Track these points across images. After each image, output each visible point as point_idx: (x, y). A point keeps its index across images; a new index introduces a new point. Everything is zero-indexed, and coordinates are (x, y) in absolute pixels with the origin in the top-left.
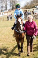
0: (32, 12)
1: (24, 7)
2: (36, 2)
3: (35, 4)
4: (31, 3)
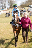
0: (27, 10)
1: (20, 6)
4: (26, 3)
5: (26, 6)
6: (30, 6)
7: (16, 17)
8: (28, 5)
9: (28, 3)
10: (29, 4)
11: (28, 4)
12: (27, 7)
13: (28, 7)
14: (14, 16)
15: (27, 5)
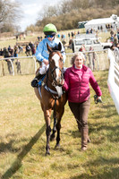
0: (67, 44)
1: (37, 25)
2: (84, 7)
3: (77, 13)
4: (64, 12)
5: (63, 24)
6: (82, 26)
7: (57, 64)
8: (74, 18)
9: (75, 11)
10: (79, 16)
11: (73, 15)
12: (70, 28)
13: (73, 31)
14: (52, 63)
15: (71, 20)
